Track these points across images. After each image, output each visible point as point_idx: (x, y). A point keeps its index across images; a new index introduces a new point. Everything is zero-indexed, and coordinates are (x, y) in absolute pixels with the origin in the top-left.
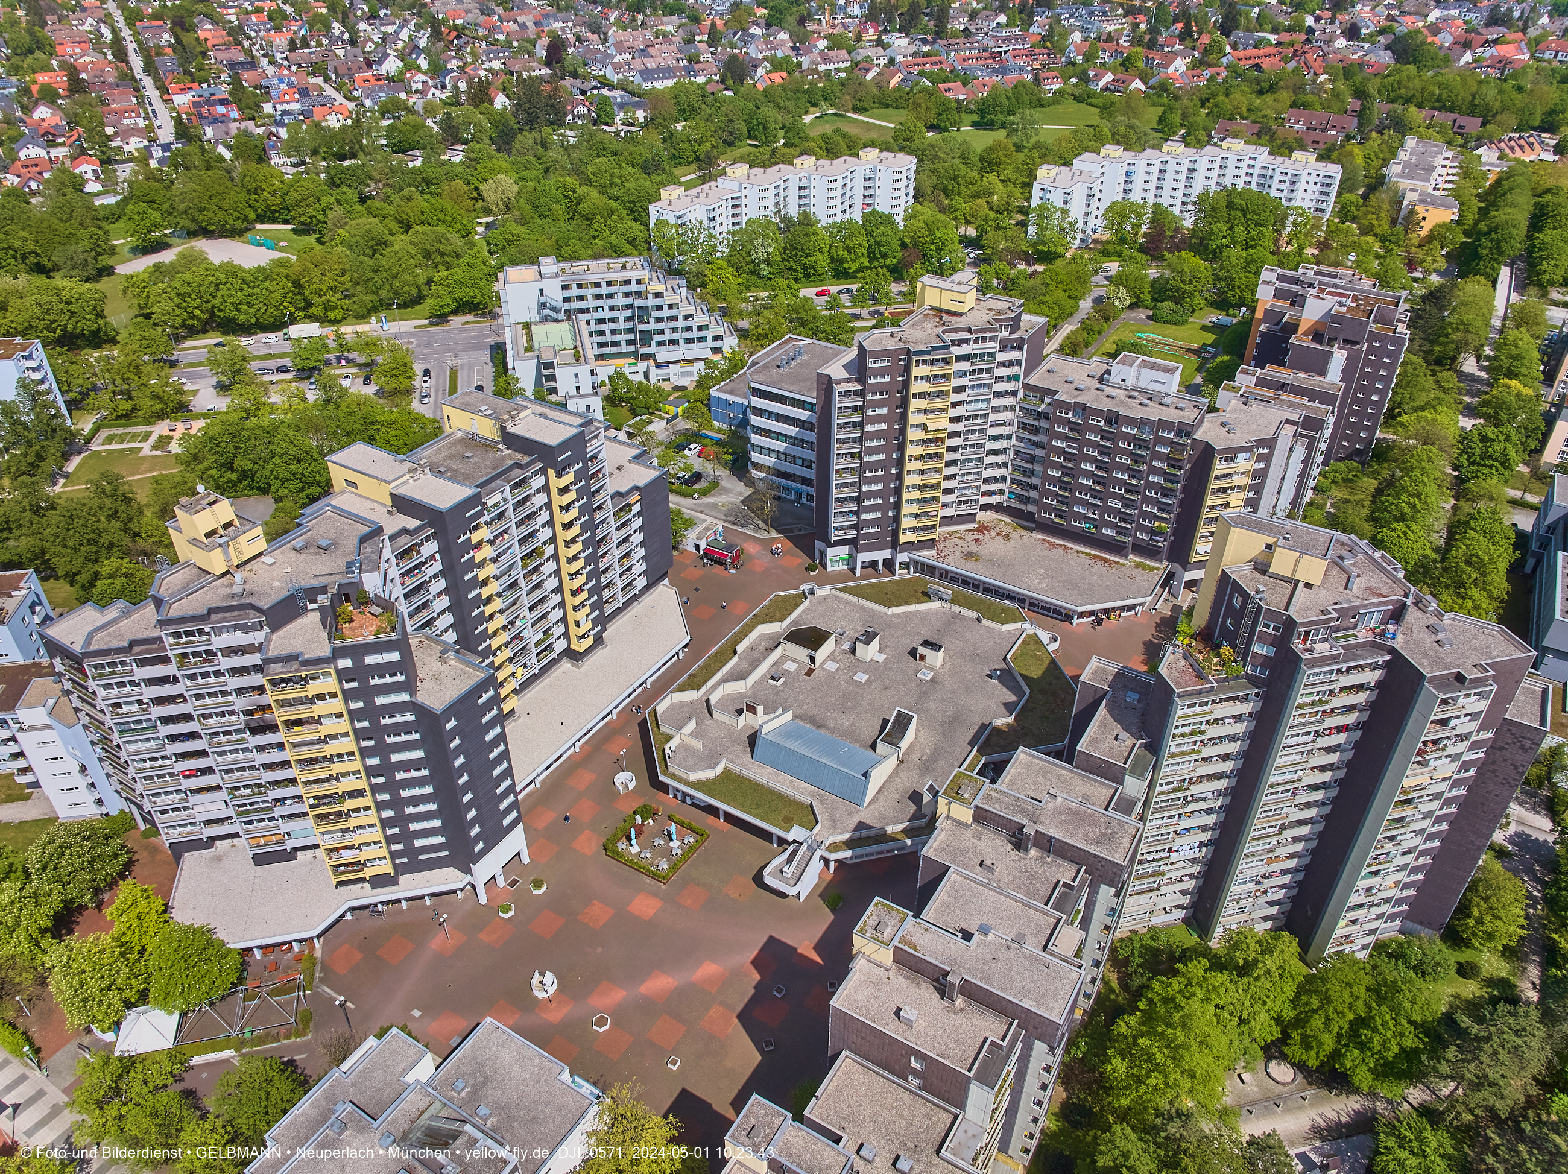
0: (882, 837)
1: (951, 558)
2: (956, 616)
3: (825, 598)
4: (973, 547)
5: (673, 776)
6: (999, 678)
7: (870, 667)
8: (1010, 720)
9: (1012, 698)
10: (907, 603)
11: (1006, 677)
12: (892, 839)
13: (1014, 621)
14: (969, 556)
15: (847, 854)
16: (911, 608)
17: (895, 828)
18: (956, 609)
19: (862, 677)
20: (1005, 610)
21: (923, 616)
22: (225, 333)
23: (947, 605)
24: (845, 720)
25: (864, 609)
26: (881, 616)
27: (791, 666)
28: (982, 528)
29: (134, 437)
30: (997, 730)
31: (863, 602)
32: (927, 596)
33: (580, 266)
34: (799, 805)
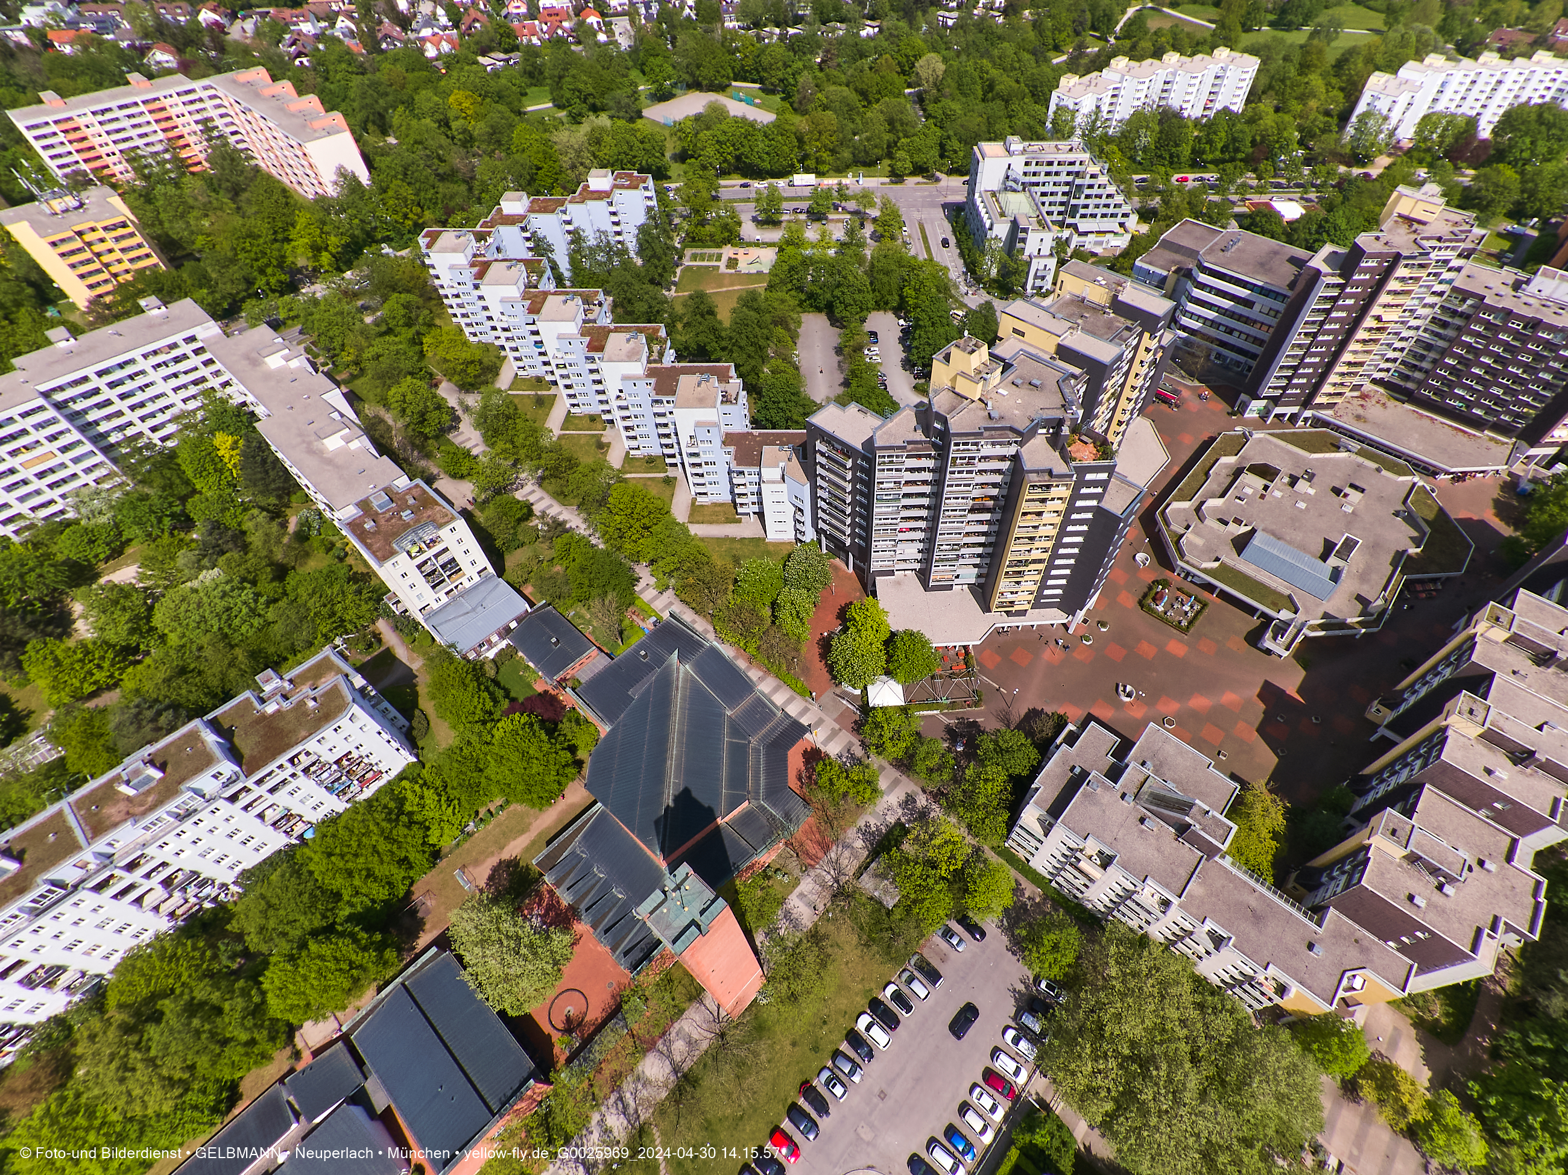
0: (1343, 625)
1: (1345, 418)
2: (1360, 465)
3: (1260, 440)
4: (1360, 411)
5: (1187, 562)
6: (1404, 519)
7: (1306, 498)
8: (1419, 550)
9: (1416, 534)
10: (1321, 452)
11: (1410, 519)
12: (1350, 627)
13: (1405, 475)
14: (1358, 417)
15: (1322, 633)
16: (1327, 455)
17: (1352, 620)
18: (1360, 459)
19: (1302, 505)
20: (1397, 465)
21: (1336, 462)
22: (745, 176)
23: (1354, 456)
24: (1298, 536)
25: (1289, 452)
26: (1304, 459)
27: (1249, 491)
28: (1364, 397)
29: (710, 257)
30: (1410, 557)
31: (1290, 447)
32: (1337, 447)
33: (1036, 145)
34: (1281, 595)
